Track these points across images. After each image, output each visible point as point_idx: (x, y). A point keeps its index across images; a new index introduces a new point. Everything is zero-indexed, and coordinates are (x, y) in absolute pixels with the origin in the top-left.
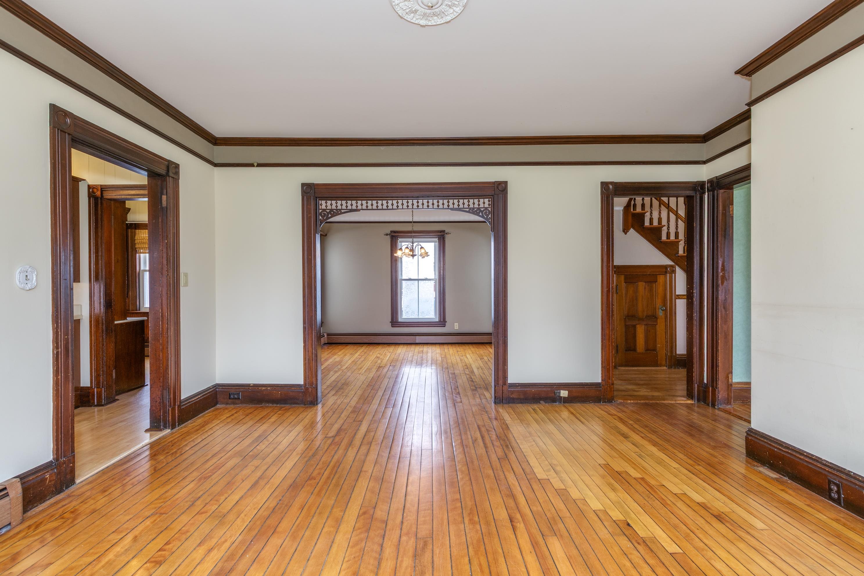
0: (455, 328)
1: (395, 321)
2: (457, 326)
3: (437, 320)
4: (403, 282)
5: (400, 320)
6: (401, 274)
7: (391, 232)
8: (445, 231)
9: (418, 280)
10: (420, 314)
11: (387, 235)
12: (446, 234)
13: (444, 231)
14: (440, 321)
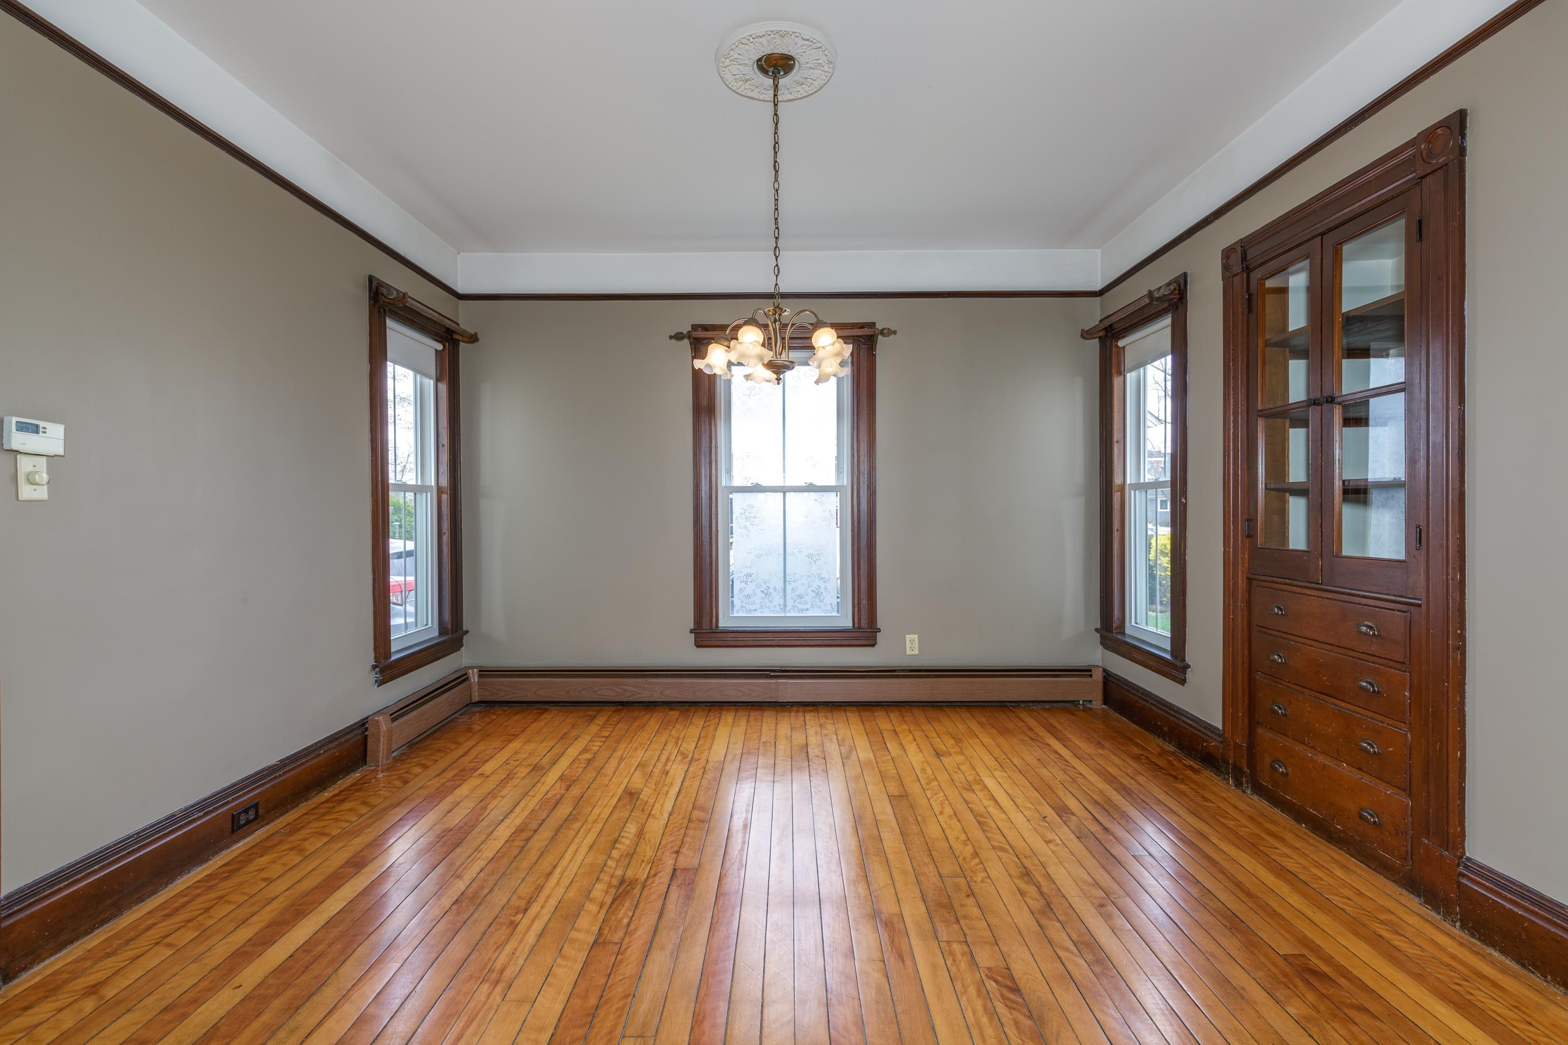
0: (909, 652)
1: (706, 626)
2: (916, 645)
3: (847, 623)
4: (735, 497)
5: (723, 623)
6: (729, 471)
7: (695, 327)
8: (874, 324)
9: (784, 490)
10: (790, 603)
11: (678, 337)
12: (882, 332)
13: (872, 325)
14: (857, 627)
